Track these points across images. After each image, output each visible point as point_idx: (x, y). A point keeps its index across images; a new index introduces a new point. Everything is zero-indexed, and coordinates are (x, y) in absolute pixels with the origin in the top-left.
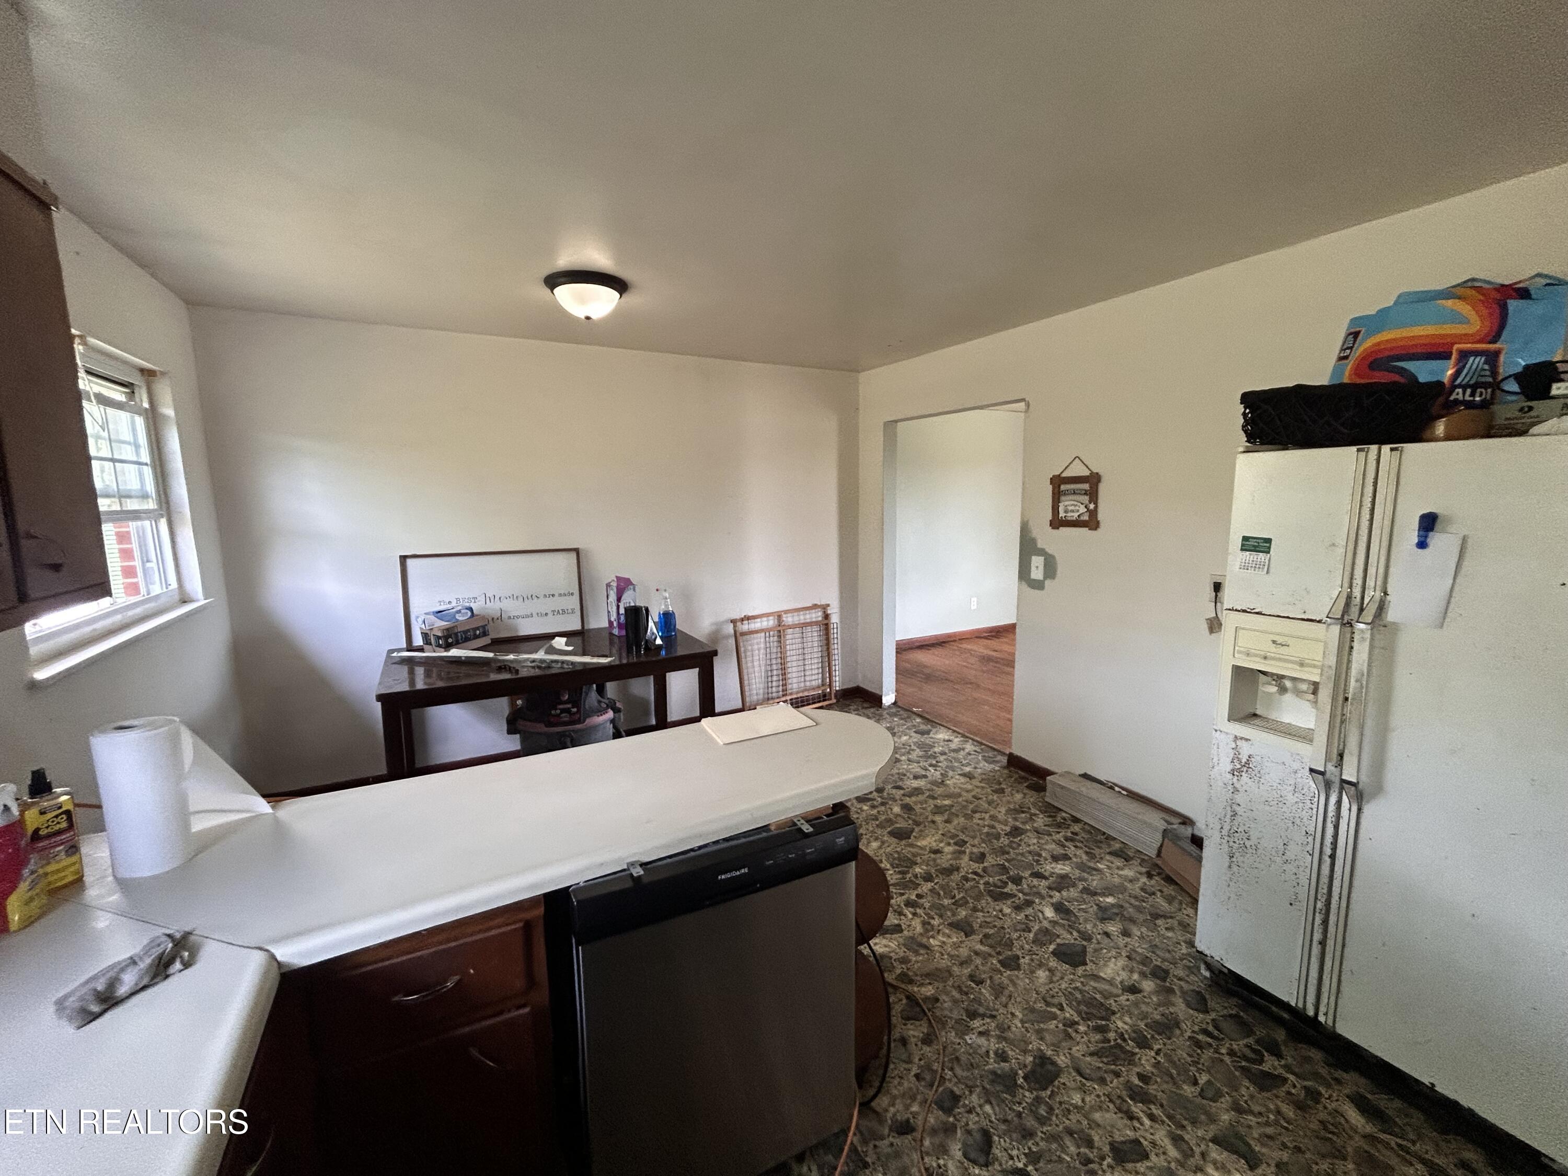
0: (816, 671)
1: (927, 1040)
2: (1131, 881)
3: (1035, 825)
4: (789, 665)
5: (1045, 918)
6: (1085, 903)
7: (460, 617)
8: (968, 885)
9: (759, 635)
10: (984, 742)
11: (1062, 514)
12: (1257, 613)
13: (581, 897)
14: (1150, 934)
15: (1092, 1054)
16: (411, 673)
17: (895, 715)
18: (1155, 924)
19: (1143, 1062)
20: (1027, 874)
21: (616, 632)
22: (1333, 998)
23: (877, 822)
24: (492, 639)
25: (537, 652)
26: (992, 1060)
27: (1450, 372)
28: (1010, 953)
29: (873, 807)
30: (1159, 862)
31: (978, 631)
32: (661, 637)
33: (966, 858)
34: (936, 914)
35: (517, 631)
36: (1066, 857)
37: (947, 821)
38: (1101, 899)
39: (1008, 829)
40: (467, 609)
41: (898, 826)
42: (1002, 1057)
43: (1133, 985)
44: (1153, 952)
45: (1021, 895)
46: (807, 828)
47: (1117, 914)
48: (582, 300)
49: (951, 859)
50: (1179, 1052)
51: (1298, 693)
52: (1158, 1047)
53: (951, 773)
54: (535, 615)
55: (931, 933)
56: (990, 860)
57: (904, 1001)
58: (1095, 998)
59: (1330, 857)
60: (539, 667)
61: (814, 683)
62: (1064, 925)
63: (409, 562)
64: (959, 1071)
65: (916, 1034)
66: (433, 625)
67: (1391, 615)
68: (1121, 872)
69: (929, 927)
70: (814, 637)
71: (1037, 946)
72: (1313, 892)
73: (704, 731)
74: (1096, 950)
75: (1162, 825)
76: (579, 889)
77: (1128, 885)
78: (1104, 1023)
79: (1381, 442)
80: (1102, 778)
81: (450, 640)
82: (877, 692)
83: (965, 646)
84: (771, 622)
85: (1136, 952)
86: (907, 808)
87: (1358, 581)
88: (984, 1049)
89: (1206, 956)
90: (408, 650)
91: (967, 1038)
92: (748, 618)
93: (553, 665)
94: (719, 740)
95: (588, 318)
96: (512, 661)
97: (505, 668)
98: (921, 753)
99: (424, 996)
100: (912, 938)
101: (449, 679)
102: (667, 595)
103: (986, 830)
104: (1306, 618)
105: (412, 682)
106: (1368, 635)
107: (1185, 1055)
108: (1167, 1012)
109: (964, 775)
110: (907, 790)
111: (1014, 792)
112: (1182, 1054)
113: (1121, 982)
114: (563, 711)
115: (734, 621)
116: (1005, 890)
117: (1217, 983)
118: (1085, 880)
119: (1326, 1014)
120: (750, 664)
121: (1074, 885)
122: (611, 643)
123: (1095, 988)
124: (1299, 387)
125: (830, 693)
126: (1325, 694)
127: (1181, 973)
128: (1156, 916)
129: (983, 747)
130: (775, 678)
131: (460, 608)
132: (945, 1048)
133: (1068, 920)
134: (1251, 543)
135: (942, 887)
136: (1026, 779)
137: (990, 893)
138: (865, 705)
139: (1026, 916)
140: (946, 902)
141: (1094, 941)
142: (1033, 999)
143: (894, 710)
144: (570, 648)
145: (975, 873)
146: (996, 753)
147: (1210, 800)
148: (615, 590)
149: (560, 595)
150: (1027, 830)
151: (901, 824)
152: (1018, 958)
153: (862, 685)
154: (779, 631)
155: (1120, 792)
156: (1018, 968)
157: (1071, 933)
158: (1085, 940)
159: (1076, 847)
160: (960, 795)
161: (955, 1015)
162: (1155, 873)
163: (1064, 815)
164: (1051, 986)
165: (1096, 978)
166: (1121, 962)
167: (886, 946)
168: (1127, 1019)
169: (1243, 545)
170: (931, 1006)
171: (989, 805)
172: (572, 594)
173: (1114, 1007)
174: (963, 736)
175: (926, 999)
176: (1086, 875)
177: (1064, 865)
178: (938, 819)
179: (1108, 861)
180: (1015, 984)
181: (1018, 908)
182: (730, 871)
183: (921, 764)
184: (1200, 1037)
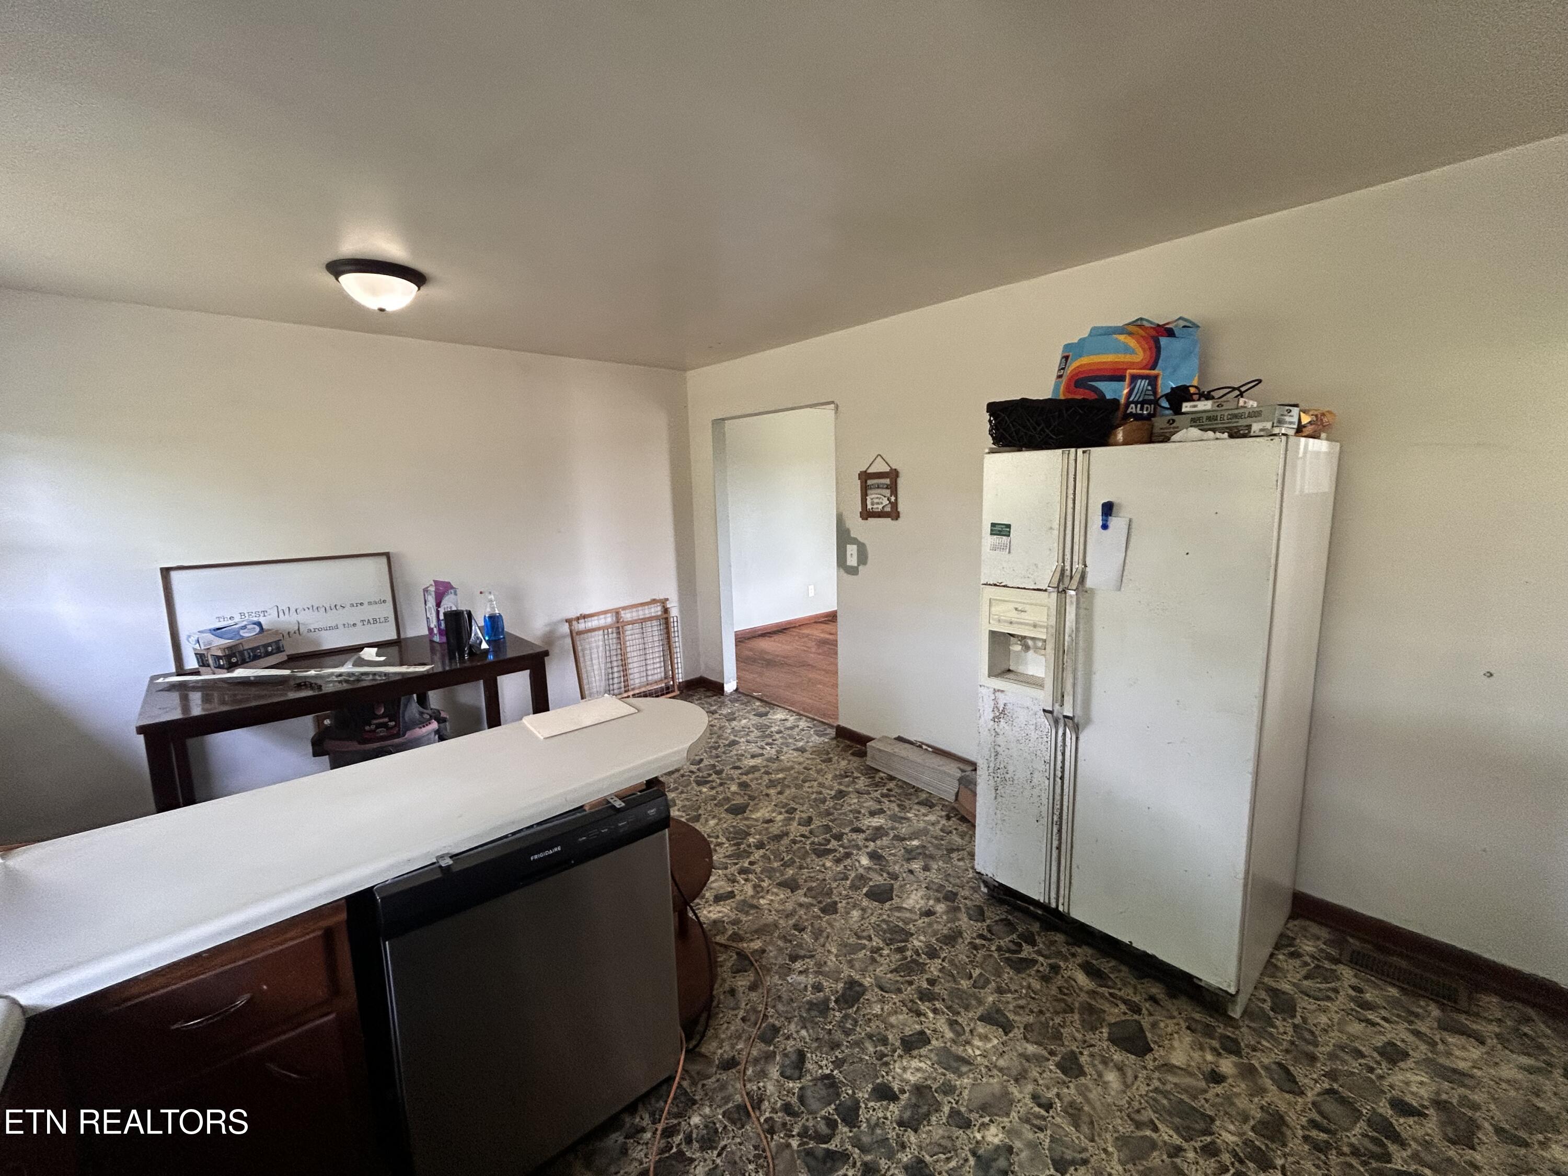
0: (658, 665)
1: (753, 987)
2: (933, 824)
3: (857, 787)
4: (630, 661)
5: (861, 866)
6: (895, 848)
7: (243, 633)
8: (795, 847)
9: (596, 633)
10: (816, 717)
11: (869, 507)
12: (1004, 586)
13: (384, 894)
14: (945, 866)
15: (891, 972)
16: (185, 700)
17: (737, 700)
18: (949, 857)
19: (932, 969)
20: (847, 830)
21: (437, 639)
22: (1067, 890)
23: (715, 802)
24: (288, 656)
25: (343, 666)
26: (809, 993)
27: (1126, 391)
28: (829, 900)
29: (712, 788)
30: (956, 806)
31: (817, 616)
32: (488, 642)
33: (795, 824)
34: (767, 877)
35: (319, 644)
36: (882, 811)
37: (780, 793)
38: (908, 843)
39: (833, 793)
40: (254, 624)
41: (734, 802)
42: (818, 988)
43: (929, 910)
44: (947, 881)
45: (841, 849)
46: (619, 804)
47: (920, 853)
48: (374, 291)
49: (782, 826)
50: (960, 956)
51: (1036, 649)
52: (945, 955)
53: (785, 749)
54: (341, 626)
55: (761, 894)
56: (816, 823)
57: (735, 957)
58: (898, 926)
59: (1061, 779)
60: (347, 681)
61: (657, 677)
62: (876, 869)
63: (174, 575)
64: (780, 1007)
65: (744, 983)
66: (210, 644)
67: (1089, 583)
68: (926, 818)
69: (759, 889)
70: (654, 632)
71: (852, 891)
72: (1050, 811)
73: (525, 728)
74: (901, 886)
75: (959, 774)
76: (384, 887)
77: (931, 828)
78: (903, 944)
79: (1078, 447)
80: (912, 739)
81: (234, 660)
82: (719, 680)
83: (806, 631)
84: (609, 619)
85: (933, 882)
86: (744, 785)
87: (1068, 556)
88: (803, 985)
89: (983, 875)
90: (178, 675)
91: (789, 978)
92: (584, 617)
93: (363, 677)
94: (539, 736)
95: (382, 310)
96: (316, 677)
97: (305, 685)
98: (759, 734)
99: (207, 1020)
100: (744, 901)
101: (235, 701)
102: (492, 597)
103: (814, 796)
104: (1036, 588)
105: (186, 707)
106: (1074, 599)
107: (965, 958)
108: (954, 926)
109: (797, 750)
110: (746, 769)
111: (840, 760)
112: (963, 958)
113: (920, 909)
114: (379, 726)
115: (569, 621)
116: (828, 847)
117: (993, 897)
118: (896, 829)
119: (1063, 904)
120: (588, 663)
121: (887, 834)
122: (433, 650)
123: (898, 918)
124: (1023, 400)
125: (673, 685)
126: (1050, 646)
127: (966, 893)
128: (951, 851)
129: (815, 722)
130: (616, 675)
131: (245, 623)
132: (769, 991)
133: (880, 865)
134: (997, 528)
135: (773, 852)
136: (851, 747)
137: (815, 851)
138: (709, 694)
139: (845, 866)
140: (776, 865)
141: (900, 879)
142: (847, 936)
143: (735, 696)
144: (382, 659)
145: (802, 836)
146: (826, 727)
147: (979, 744)
148: (433, 594)
149: (370, 603)
150: (849, 793)
151: (739, 800)
152: (836, 903)
153: (705, 676)
154: (618, 628)
155: (926, 749)
156: (835, 911)
157: (882, 875)
158: (892, 879)
159: (890, 801)
160: (792, 768)
161: (780, 961)
162: (952, 815)
163: (882, 775)
164: (862, 922)
165: (899, 909)
166: (921, 893)
167: (719, 912)
168: (922, 938)
169: (991, 530)
170: (757, 957)
171: (818, 774)
172: (384, 601)
173: (913, 929)
174: (799, 714)
175: (755, 952)
176: (897, 825)
177: (879, 818)
178: (772, 792)
179: (915, 810)
180: (832, 927)
181: (838, 861)
182: (543, 851)
183: (759, 744)
184: (978, 941)
